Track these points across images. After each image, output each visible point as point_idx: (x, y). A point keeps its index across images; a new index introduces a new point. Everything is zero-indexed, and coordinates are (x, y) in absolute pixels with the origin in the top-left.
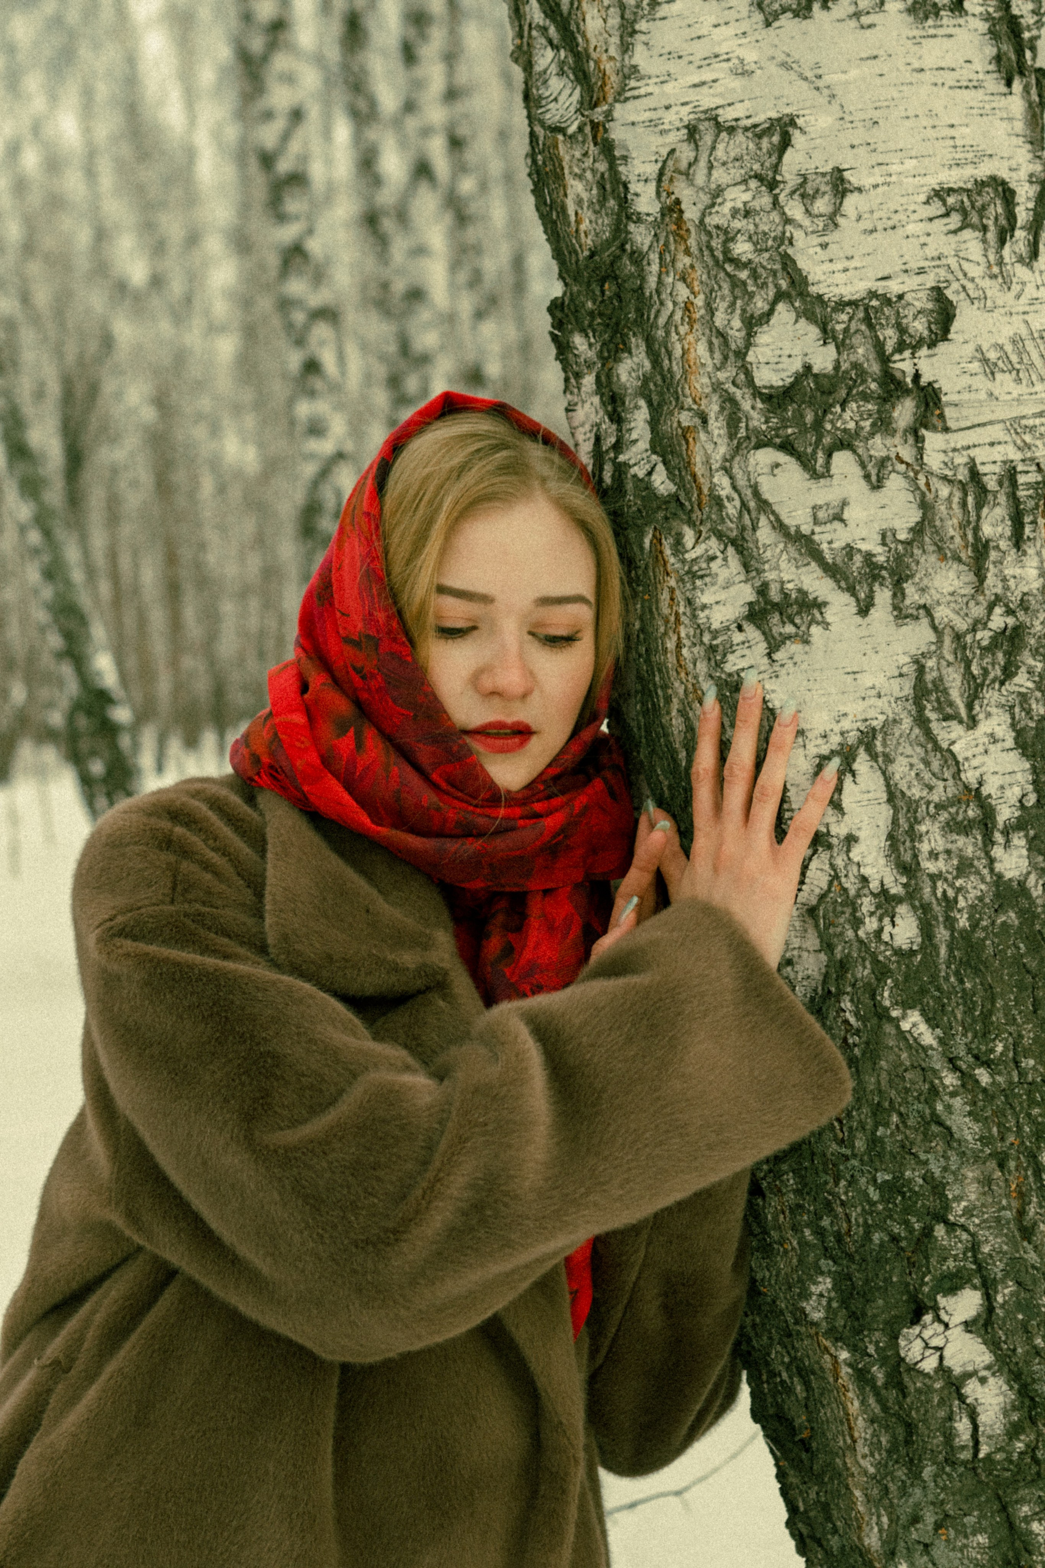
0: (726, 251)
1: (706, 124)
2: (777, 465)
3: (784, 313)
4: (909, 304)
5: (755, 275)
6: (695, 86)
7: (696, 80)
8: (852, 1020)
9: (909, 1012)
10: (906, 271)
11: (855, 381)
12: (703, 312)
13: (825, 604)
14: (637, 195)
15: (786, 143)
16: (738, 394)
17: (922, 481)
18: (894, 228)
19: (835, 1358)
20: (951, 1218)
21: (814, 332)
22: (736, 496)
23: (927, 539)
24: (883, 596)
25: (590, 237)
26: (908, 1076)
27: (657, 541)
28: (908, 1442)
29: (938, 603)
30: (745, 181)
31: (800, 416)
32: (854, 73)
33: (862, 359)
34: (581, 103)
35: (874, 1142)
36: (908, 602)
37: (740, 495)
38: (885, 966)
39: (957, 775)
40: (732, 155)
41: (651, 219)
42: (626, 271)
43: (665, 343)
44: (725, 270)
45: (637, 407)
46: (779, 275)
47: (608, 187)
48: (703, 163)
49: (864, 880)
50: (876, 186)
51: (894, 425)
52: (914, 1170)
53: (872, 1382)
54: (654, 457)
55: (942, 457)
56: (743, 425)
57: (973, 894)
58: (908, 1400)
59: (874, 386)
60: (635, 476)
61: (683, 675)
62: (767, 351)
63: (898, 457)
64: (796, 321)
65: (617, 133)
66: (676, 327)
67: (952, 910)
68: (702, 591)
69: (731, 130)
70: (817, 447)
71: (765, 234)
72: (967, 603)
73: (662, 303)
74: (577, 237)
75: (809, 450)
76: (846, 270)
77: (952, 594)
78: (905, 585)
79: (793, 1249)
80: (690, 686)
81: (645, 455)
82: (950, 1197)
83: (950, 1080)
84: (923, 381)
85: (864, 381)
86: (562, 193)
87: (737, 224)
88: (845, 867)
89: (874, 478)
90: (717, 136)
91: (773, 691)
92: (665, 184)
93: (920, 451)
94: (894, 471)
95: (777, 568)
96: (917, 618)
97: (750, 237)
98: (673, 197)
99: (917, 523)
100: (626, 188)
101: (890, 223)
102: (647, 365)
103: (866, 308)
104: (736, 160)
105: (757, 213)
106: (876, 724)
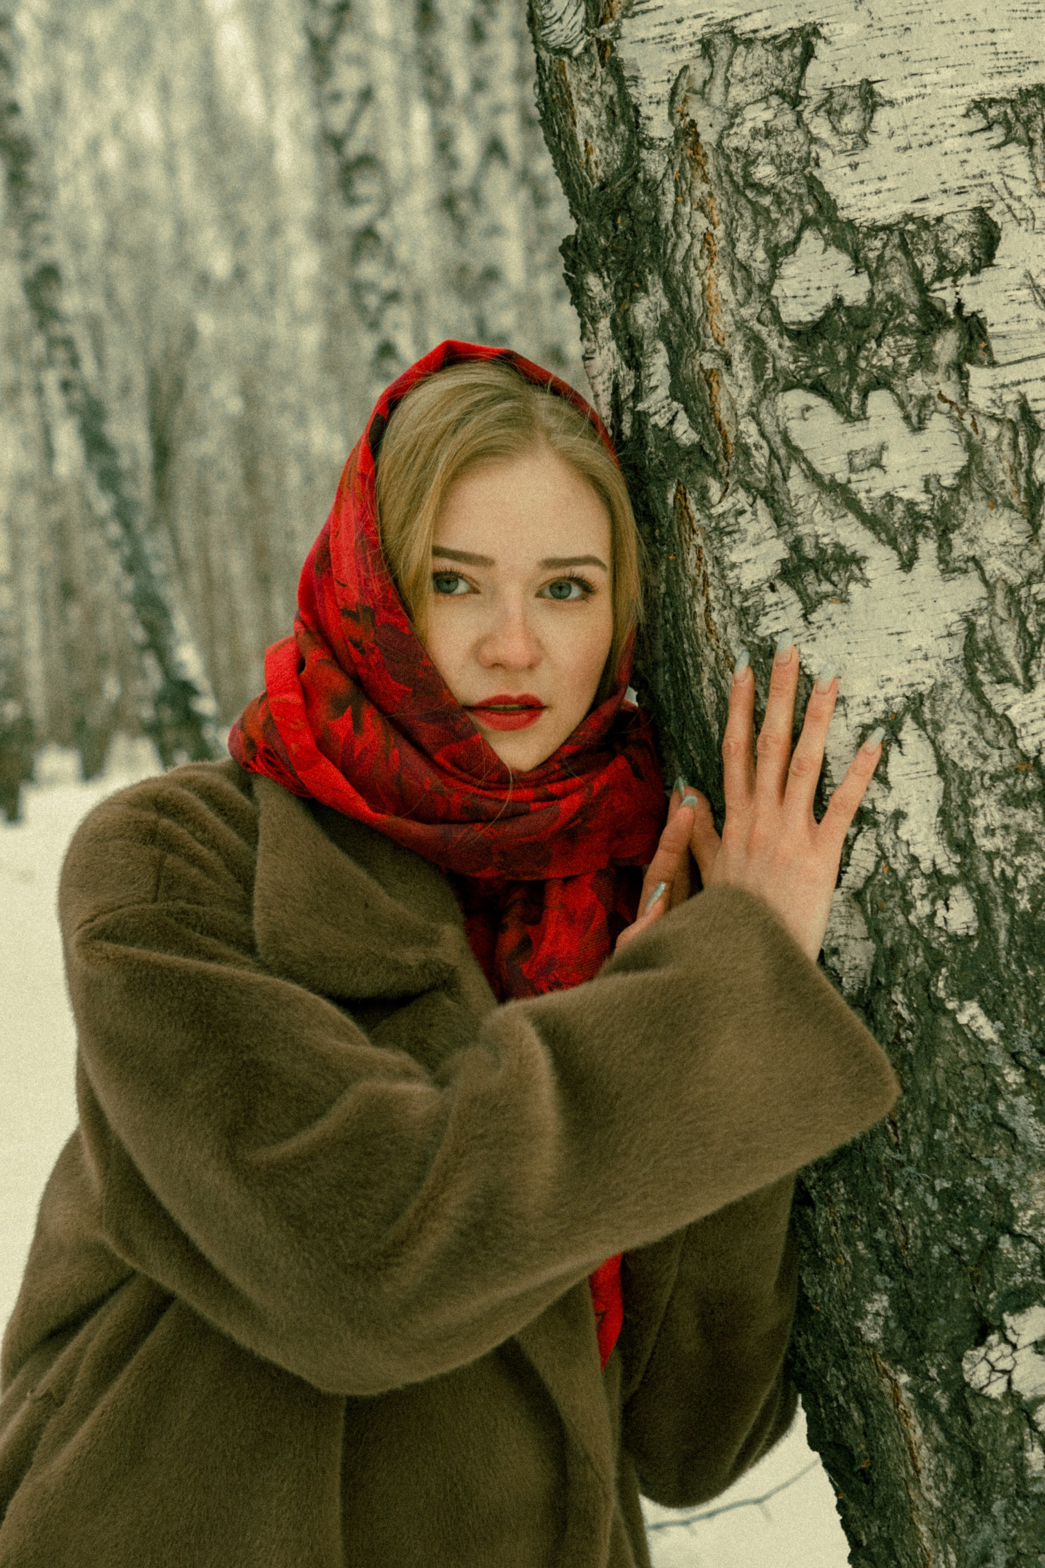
0: (747, 176)
1: (722, 36)
2: (808, 408)
3: (811, 241)
4: (949, 227)
5: (778, 201)
8: (905, 1013)
9: (966, 1003)
10: (945, 191)
11: (891, 314)
12: (723, 243)
13: (864, 559)
14: (649, 118)
15: (809, 53)
16: (764, 331)
17: (968, 421)
18: (930, 144)
19: (894, 1381)
20: (1017, 1229)
21: (845, 260)
22: (764, 444)
23: (975, 485)
24: (928, 548)
25: (600, 168)
26: (967, 1073)
27: (681, 495)
28: (975, 1474)
29: (989, 555)
30: (765, 99)
31: (831, 354)
33: (898, 289)
34: (586, 20)
35: (931, 1146)
36: (955, 554)
37: (769, 442)
38: (938, 953)
39: (1013, 743)
40: (751, 70)
41: (664, 144)
42: (639, 202)
43: (684, 278)
44: (746, 196)
45: (655, 351)
46: (805, 200)
47: (618, 111)
48: (719, 81)
49: (914, 860)
50: (909, 99)
51: (935, 361)
52: (975, 1176)
53: (934, 1408)
54: (675, 404)
55: (989, 394)
56: (770, 365)
57: (1034, 873)
58: (974, 1429)
59: (912, 318)
60: (655, 426)
61: (713, 641)
62: (794, 283)
63: (940, 396)
64: (825, 250)
65: (625, 51)
66: (695, 261)
67: (1012, 891)
68: (731, 549)
69: (749, 43)
70: (851, 386)
71: (788, 155)
72: (1021, 554)
73: (679, 236)
74: (588, 170)
75: (843, 391)
76: (878, 192)
77: (1004, 544)
78: (951, 536)
79: (846, 1262)
80: (721, 653)
81: (665, 403)
82: (1016, 1205)
83: (1013, 1077)
84: (967, 311)
85: (901, 314)
86: (570, 120)
87: (758, 146)
88: (894, 847)
89: (915, 420)
90: (734, 49)
91: (811, 656)
92: (678, 106)
93: (965, 389)
94: (936, 411)
95: (811, 521)
96: (966, 571)
97: (772, 159)
98: (688, 119)
99: (963, 467)
100: (637, 112)
101: (926, 139)
102: (666, 305)
103: (902, 233)
104: (755, 75)
105: (779, 133)
106: (924, 689)
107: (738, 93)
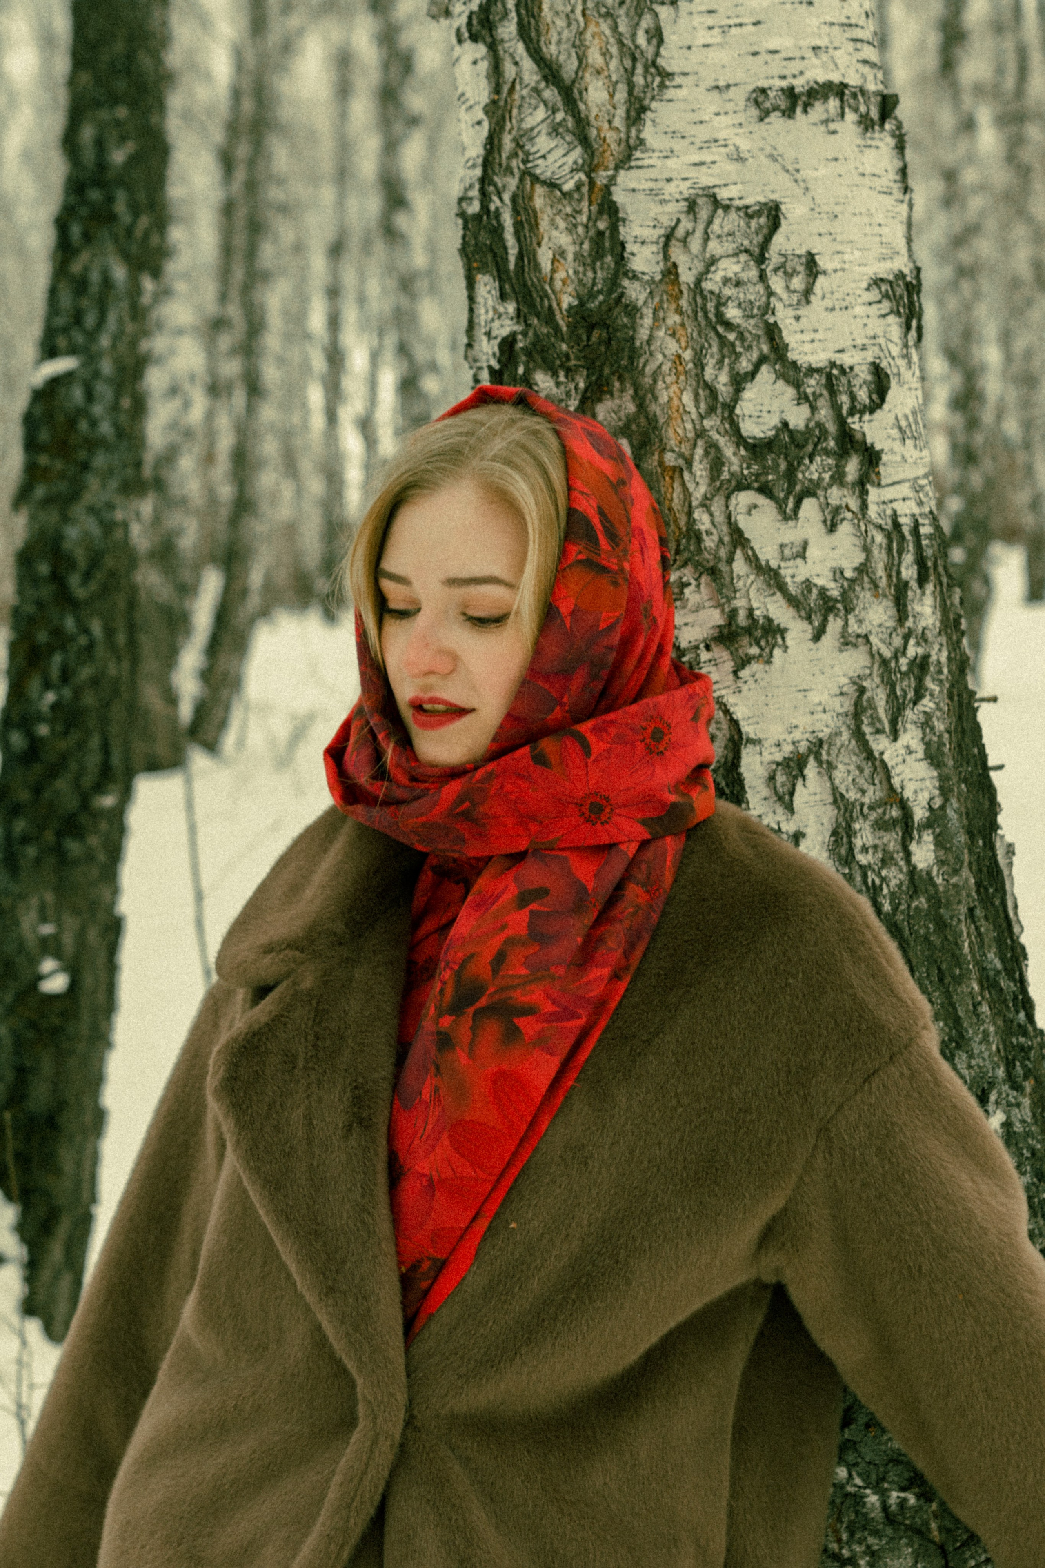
0: (719, 315)
1: (705, 199)
2: (755, 506)
4: (856, 375)
5: (741, 336)
6: (695, 164)
7: (697, 158)
10: (854, 347)
11: (820, 438)
12: (691, 365)
13: (787, 630)
14: (633, 254)
15: (774, 227)
16: (722, 441)
17: (863, 528)
21: (790, 392)
22: (713, 531)
23: (865, 578)
29: (872, 633)
30: (736, 255)
32: (822, 172)
33: (824, 420)
34: (579, 163)
36: (851, 631)
37: (717, 530)
39: (885, 780)
40: (726, 230)
41: (648, 278)
42: (619, 322)
43: (652, 390)
44: (716, 331)
46: (762, 340)
50: (835, 271)
51: (846, 479)
55: (878, 508)
56: (725, 469)
57: (894, 882)
59: (833, 443)
62: (752, 406)
63: (847, 506)
64: (775, 382)
65: (619, 196)
66: (664, 377)
67: (879, 896)
69: (726, 208)
70: (789, 492)
71: (751, 303)
72: (891, 634)
73: (651, 354)
74: (551, 284)
75: (782, 495)
76: (813, 341)
77: (880, 626)
78: (848, 617)
84: (867, 442)
85: (826, 439)
87: (728, 291)
89: (830, 523)
90: (714, 211)
91: (736, 705)
93: (864, 503)
94: (844, 518)
95: (747, 596)
96: (855, 646)
97: (740, 304)
98: (673, 262)
99: (861, 564)
100: (623, 248)
101: (844, 304)
102: (631, 408)
103: (829, 376)
104: (729, 234)
105: (745, 284)
106: (824, 734)
107: (714, 247)
